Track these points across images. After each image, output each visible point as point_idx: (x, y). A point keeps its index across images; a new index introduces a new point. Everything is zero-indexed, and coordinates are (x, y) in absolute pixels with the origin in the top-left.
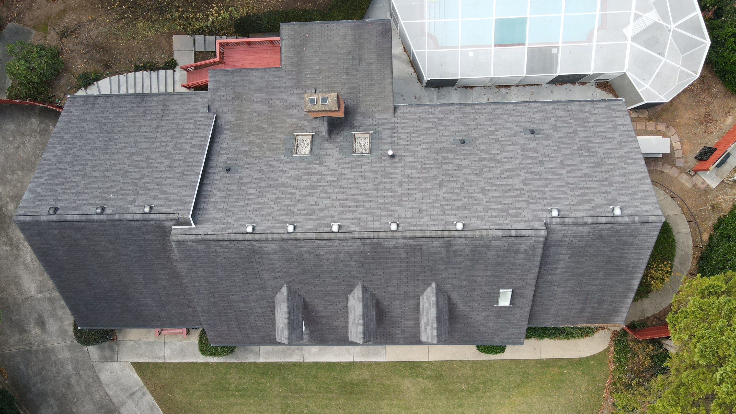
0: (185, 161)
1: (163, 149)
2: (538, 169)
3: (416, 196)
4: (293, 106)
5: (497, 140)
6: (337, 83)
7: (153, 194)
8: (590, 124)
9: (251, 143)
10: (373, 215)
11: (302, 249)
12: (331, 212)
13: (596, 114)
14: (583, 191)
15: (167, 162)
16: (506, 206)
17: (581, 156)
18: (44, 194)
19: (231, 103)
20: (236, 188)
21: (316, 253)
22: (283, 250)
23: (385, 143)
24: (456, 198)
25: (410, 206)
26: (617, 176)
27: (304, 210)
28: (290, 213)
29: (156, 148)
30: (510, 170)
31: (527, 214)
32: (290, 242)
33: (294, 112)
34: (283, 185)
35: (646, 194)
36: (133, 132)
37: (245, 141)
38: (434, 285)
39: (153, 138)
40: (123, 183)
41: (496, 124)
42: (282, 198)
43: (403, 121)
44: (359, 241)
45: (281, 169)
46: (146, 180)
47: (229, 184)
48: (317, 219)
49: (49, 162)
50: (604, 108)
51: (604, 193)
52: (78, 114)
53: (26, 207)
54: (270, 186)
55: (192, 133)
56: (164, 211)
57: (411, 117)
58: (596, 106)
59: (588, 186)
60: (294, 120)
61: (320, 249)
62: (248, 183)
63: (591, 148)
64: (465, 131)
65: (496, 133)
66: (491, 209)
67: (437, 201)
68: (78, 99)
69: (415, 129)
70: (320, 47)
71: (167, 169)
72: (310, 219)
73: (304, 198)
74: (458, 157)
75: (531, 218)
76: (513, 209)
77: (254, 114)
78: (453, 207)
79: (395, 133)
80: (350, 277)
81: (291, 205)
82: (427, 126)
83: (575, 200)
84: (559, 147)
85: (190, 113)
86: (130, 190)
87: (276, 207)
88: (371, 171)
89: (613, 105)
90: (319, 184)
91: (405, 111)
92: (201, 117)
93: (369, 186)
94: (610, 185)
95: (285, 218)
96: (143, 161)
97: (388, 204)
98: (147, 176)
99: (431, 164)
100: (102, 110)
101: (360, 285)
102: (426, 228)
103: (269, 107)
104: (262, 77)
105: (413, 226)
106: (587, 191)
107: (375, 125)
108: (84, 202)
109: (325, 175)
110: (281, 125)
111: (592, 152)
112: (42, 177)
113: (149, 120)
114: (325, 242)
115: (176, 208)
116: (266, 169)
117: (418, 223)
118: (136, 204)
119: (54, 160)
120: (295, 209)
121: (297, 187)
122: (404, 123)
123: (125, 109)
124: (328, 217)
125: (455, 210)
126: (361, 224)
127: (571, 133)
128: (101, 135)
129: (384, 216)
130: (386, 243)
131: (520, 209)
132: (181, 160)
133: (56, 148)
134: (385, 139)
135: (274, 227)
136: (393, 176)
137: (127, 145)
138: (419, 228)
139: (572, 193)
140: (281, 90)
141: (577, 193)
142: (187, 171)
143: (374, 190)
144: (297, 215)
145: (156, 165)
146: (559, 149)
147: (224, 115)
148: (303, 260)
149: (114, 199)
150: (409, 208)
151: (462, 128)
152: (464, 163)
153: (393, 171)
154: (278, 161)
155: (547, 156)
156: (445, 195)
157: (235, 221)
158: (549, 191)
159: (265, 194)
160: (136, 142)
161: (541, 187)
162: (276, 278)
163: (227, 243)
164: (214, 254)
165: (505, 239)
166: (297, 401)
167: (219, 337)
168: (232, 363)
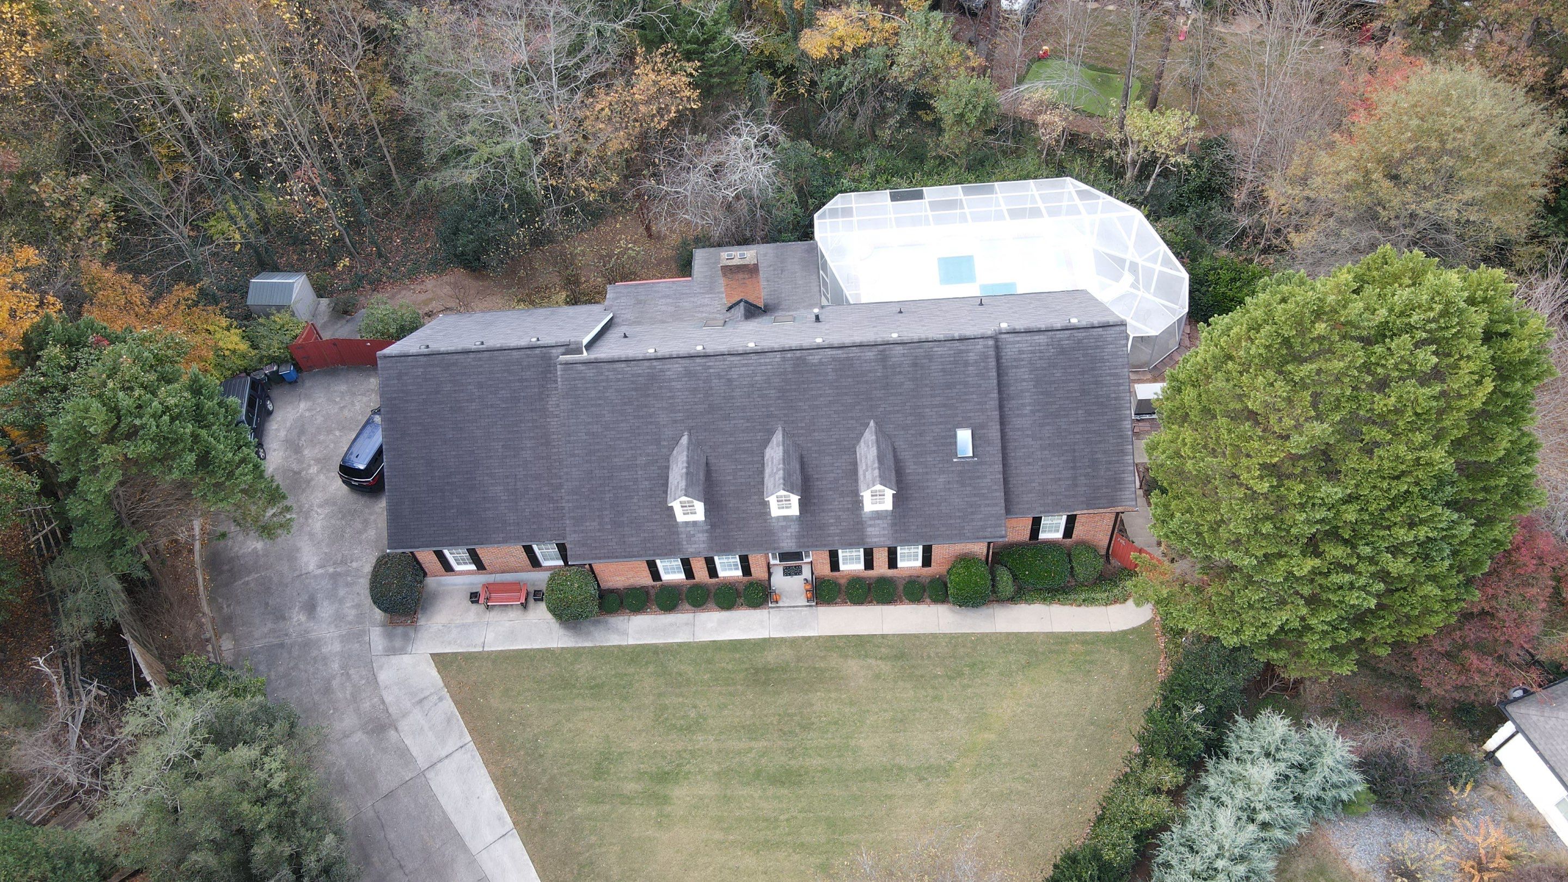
4: (703, 306)
9: (653, 328)
10: (796, 340)
11: (711, 371)
19: (631, 307)
21: (728, 377)
22: (689, 374)
31: (973, 329)
32: (698, 360)
33: (705, 309)
37: (646, 328)
38: (872, 423)
44: (778, 355)
45: (688, 333)
54: (675, 339)
60: (704, 314)
61: (733, 369)
74: (894, 318)
77: (658, 313)
80: (768, 416)
87: (682, 344)
88: (793, 328)
93: (791, 332)
101: (780, 428)
104: (669, 288)
105: (842, 340)
107: (799, 314)
110: (689, 318)
114: (739, 358)
121: (707, 337)
126: (782, 343)
129: (808, 339)
130: (811, 357)
135: (680, 349)
139: (1025, 320)
140: (690, 295)
147: (622, 315)
148: (711, 388)
149: (495, 340)
152: (901, 319)
154: (685, 331)
162: (675, 422)
163: (623, 365)
164: (604, 384)
165: (948, 344)
166: (681, 699)
167: (583, 545)
168: (584, 648)
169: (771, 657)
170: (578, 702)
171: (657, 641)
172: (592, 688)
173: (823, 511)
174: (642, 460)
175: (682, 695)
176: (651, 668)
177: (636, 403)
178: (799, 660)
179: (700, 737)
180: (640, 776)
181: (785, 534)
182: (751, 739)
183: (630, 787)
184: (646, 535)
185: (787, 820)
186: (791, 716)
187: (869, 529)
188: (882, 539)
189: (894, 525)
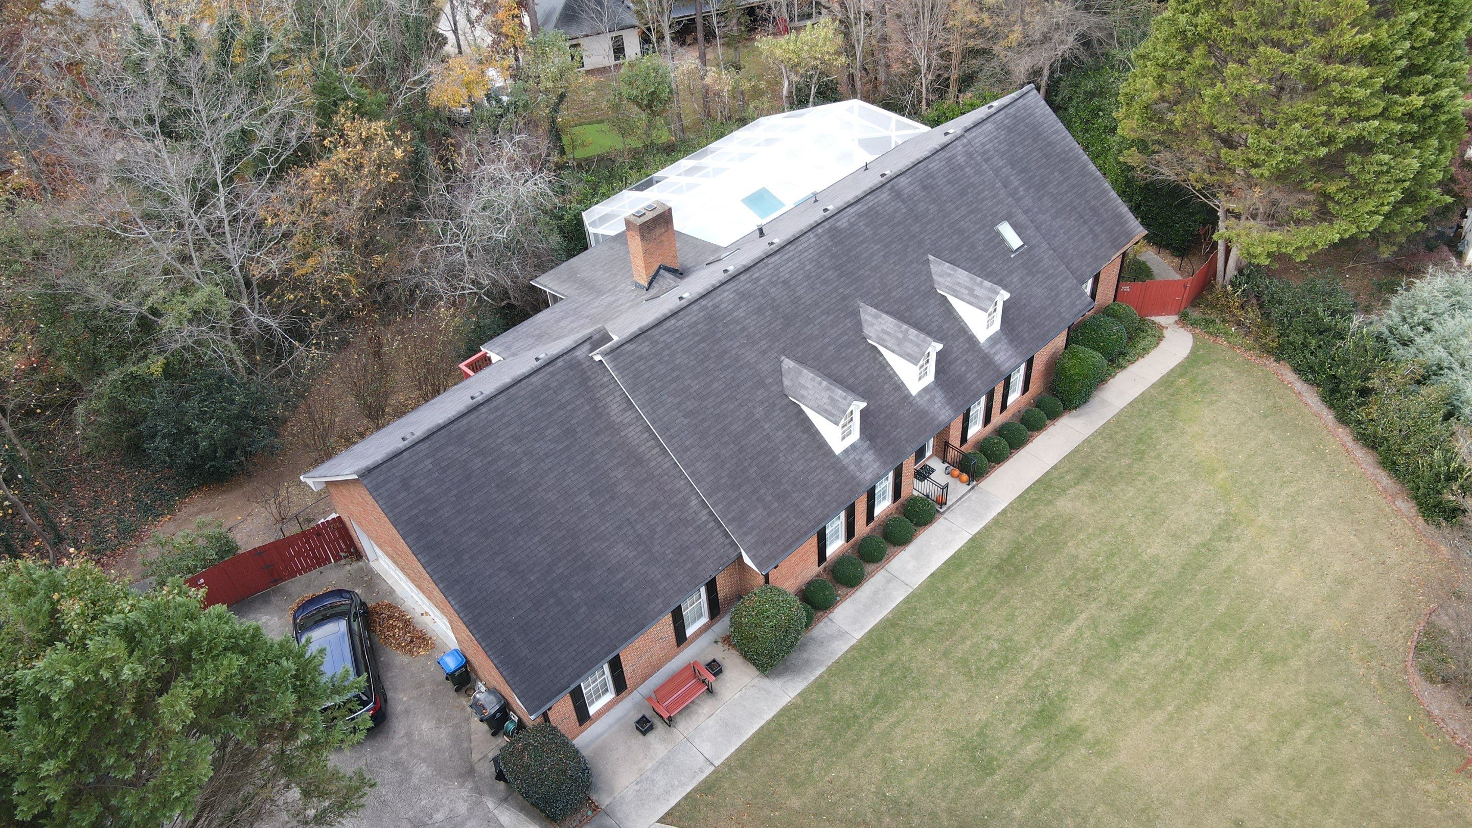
4: (614, 302)
11: (762, 282)
21: (783, 279)
22: (744, 296)
32: (743, 278)
38: (931, 257)
44: (810, 235)
61: (781, 270)
70: (593, 266)
80: (843, 299)
101: (862, 304)
103: (587, 318)
114: (778, 256)
130: (839, 223)
140: (585, 305)
148: (774, 300)
162: (764, 352)
163: (673, 321)
164: (667, 352)
165: (936, 157)
166: (969, 643)
167: (764, 543)
168: (821, 676)
169: (996, 548)
170: (878, 727)
171: (882, 616)
172: (875, 703)
173: (950, 363)
174: (759, 412)
175: (963, 639)
176: (908, 641)
177: (712, 355)
178: (1020, 532)
179: (1025, 659)
180: (1024, 734)
181: (936, 407)
182: (1069, 622)
183: (1031, 750)
184: (818, 489)
185: (1188, 654)
186: (1073, 577)
187: (996, 358)
188: (1012, 361)
189: (1011, 341)
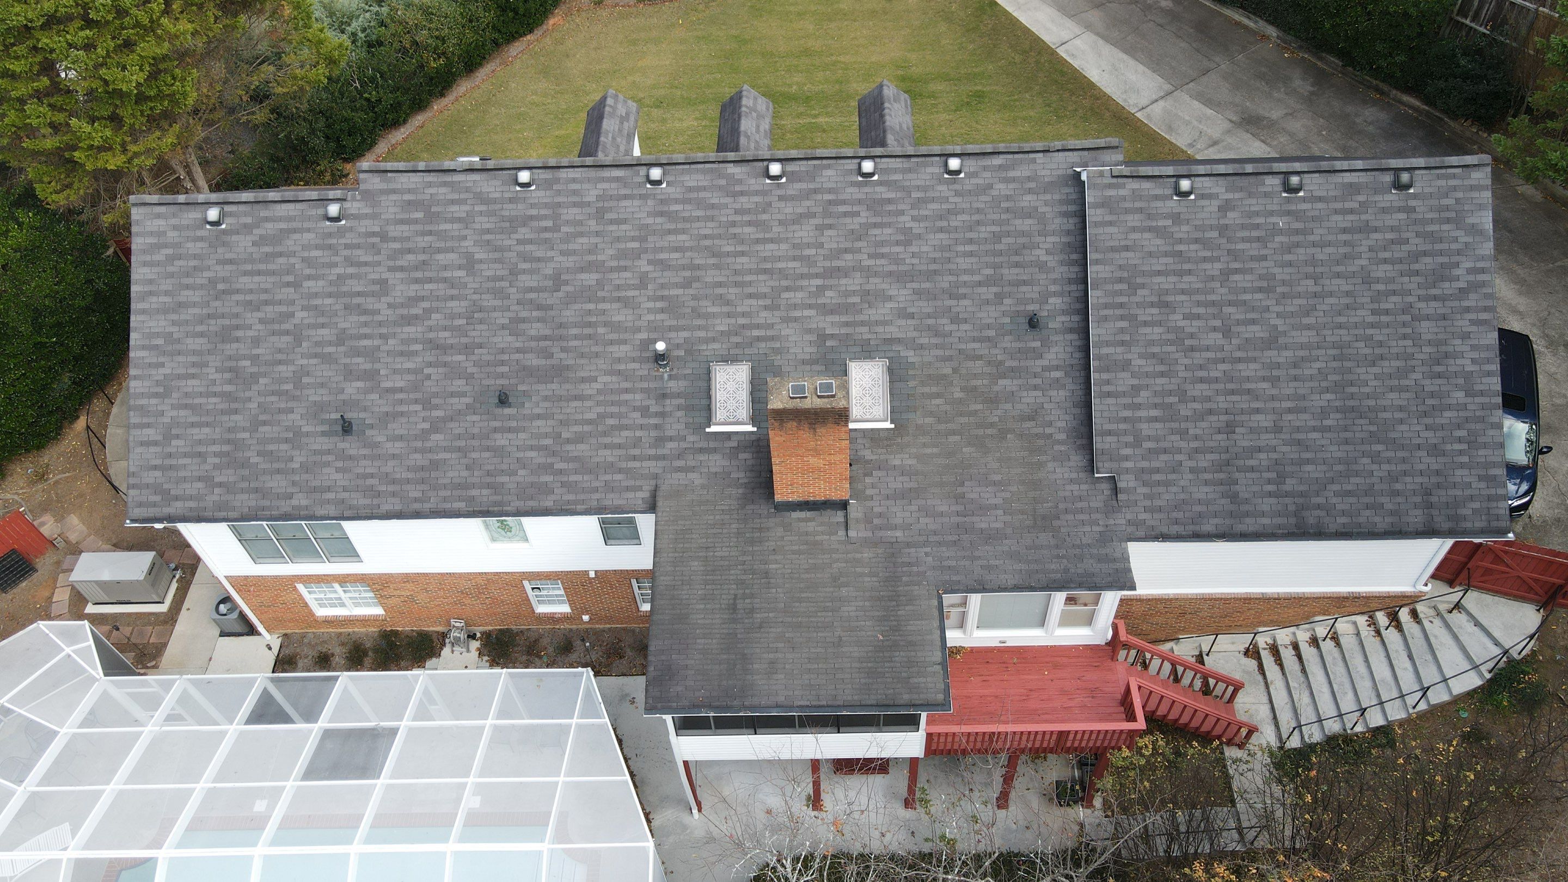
0: (1132, 318)
1: (1199, 358)
2: (349, 323)
3: (611, 252)
4: (903, 495)
5: (427, 404)
6: (794, 552)
7: (1185, 228)
8: (216, 448)
9: (993, 401)
10: (700, 203)
12: (789, 209)
13: (199, 479)
14: (271, 267)
15: (1177, 319)
16: (428, 228)
17: (255, 359)
18: (1445, 227)
19: (1061, 506)
20: (1005, 271)
23: (679, 395)
24: (529, 248)
25: (623, 227)
26: (194, 305)
27: (845, 214)
28: (875, 205)
29: (1216, 361)
30: (409, 320)
31: (390, 208)
33: (898, 483)
34: (901, 278)
35: (148, 258)
36: (1290, 411)
37: (1008, 406)
39: (1233, 392)
40: (1264, 258)
41: (423, 451)
42: (898, 243)
43: (637, 464)
45: (910, 322)
46: (1215, 268)
47: (1025, 283)
48: (815, 191)
49: (1473, 316)
50: (177, 498)
51: (231, 262)
52: (1459, 472)
53: (1472, 188)
54: (931, 275)
55: (1138, 407)
56: (1146, 185)
57: (618, 477)
58: (192, 504)
59: (256, 279)
60: (897, 462)
62: (980, 284)
63: (230, 382)
64: (495, 430)
65: (426, 426)
66: (460, 220)
67: (569, 238)
68: (1478, 525)
69: (607, 440)
70: (839, 643)
71: (1170, 298)
72: (830, 191)
73: (849, 245)
74: (517, 356)
75: (383, 198)
76: (416, 221)
77: (997, 478)
78: (535, 224)
79: (656, 427)
81: (875, 225)
82: (581, 447)
83: (290, 243)
84: (298, 384)
85: (1158, 471)
86: (1243, 240)
87: (905, 220)
88: (707, 316)
89: (154, 505)
90: (819, 282)
91: (631, 495)
92: (1127, 458)
93: (711, 276)
94: (213, 282)
95: (884, 193)
96: (1238, 322)
97: (670, 232)
98: (1212, 278)
99: (576, 337)
100: (1398, 486)
102: (592, 173)
103: (963, 496)
104: (989, 568)
105: (617, 179)
106: (262, 267)
107: (701, 450)
108: (1339, 205)
109: (810, 306)
110: (929, 451)
111: (230, 370)
112: (1470, 271)
113: (1260, 450)
115: (1122, 192)
116: (945, 323)
117: (605, 185)
118: (1216, 203)
119: (1463, 323)
120: (865, 216)
121: (869, 273)
122: (634, 458)
123: (1336, 487)
124: (792, 198)
125: (532, 218)
126: (723, 182)
127: (264, 423)
128: (1372, 403)
129: (677, 201)
131: (402, 222)
132: (1145, 324)
133: (1474, 361)
134: (679, 408)
135: (904, 171)
136: (659, 305)
137: (1293, 372)
138: (607, 173)
139: (292, 260)
140: (936, 538)
141: (281, 260)
142: (1120, 293)
143: (698, 267)
144: (859, 202)
145: (1201, 310)
146: (297, 380)
147: (1074, 475)
149: (1271, 213)
150: (624, 221)
151: (501, 440)
152: (504, 340)
153: (659, 317)
154: (922, 347)
155: (328, 359)
156: (550, 254)
157: (991, 186)
158: (335, 265)
159: (938, 255)
160: (1274, 381)
161: (351, 276)
